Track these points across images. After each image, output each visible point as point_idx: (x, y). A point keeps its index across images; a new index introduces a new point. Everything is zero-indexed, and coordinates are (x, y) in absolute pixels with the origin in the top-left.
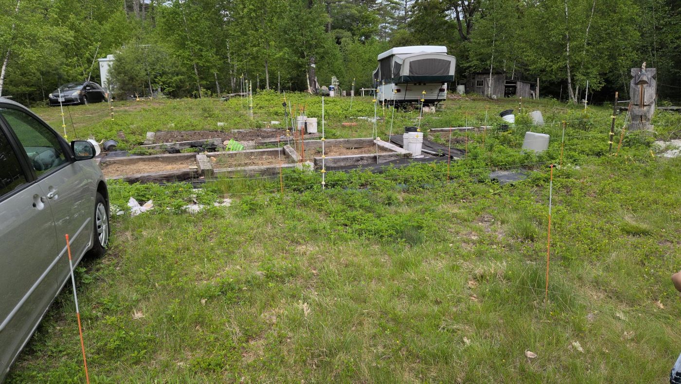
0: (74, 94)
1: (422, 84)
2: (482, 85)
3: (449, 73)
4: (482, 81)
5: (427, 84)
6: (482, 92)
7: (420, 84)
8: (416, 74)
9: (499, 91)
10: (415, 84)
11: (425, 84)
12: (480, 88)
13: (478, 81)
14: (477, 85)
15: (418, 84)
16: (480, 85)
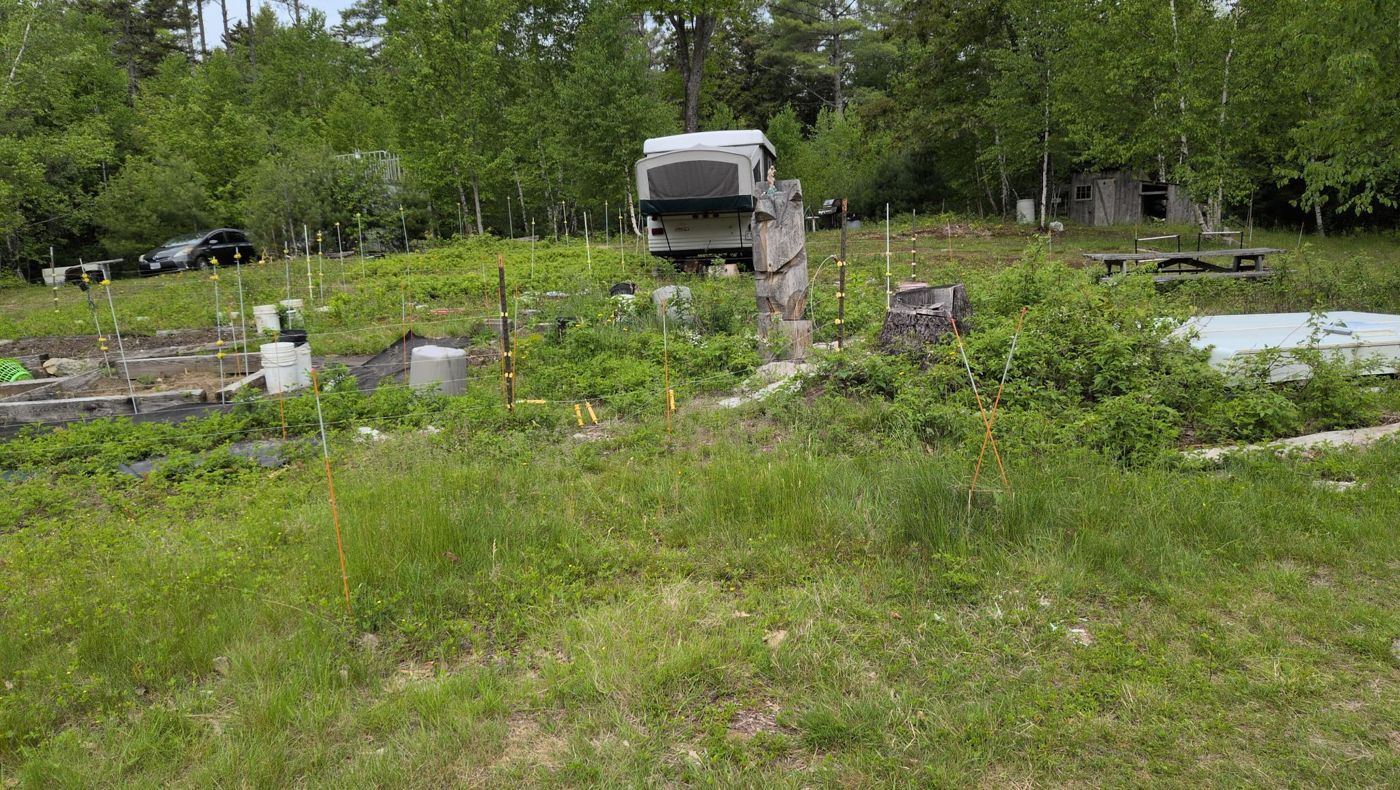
0: (177, 255)
1: (711, 216)
2: (1088, 197)
3: (737, 190)
4: (1089, 188)
5: (721, 215)
6: (1090, 213)
7: (706, 216)
8: (666, 195)
9: (1127, 209)
10: (695, 217)
11: (716, 216)
12: (1083, 202)
13: (1078, 188)
14: (1078, 197)
15: (701, 216)
16: (1083, 197)
